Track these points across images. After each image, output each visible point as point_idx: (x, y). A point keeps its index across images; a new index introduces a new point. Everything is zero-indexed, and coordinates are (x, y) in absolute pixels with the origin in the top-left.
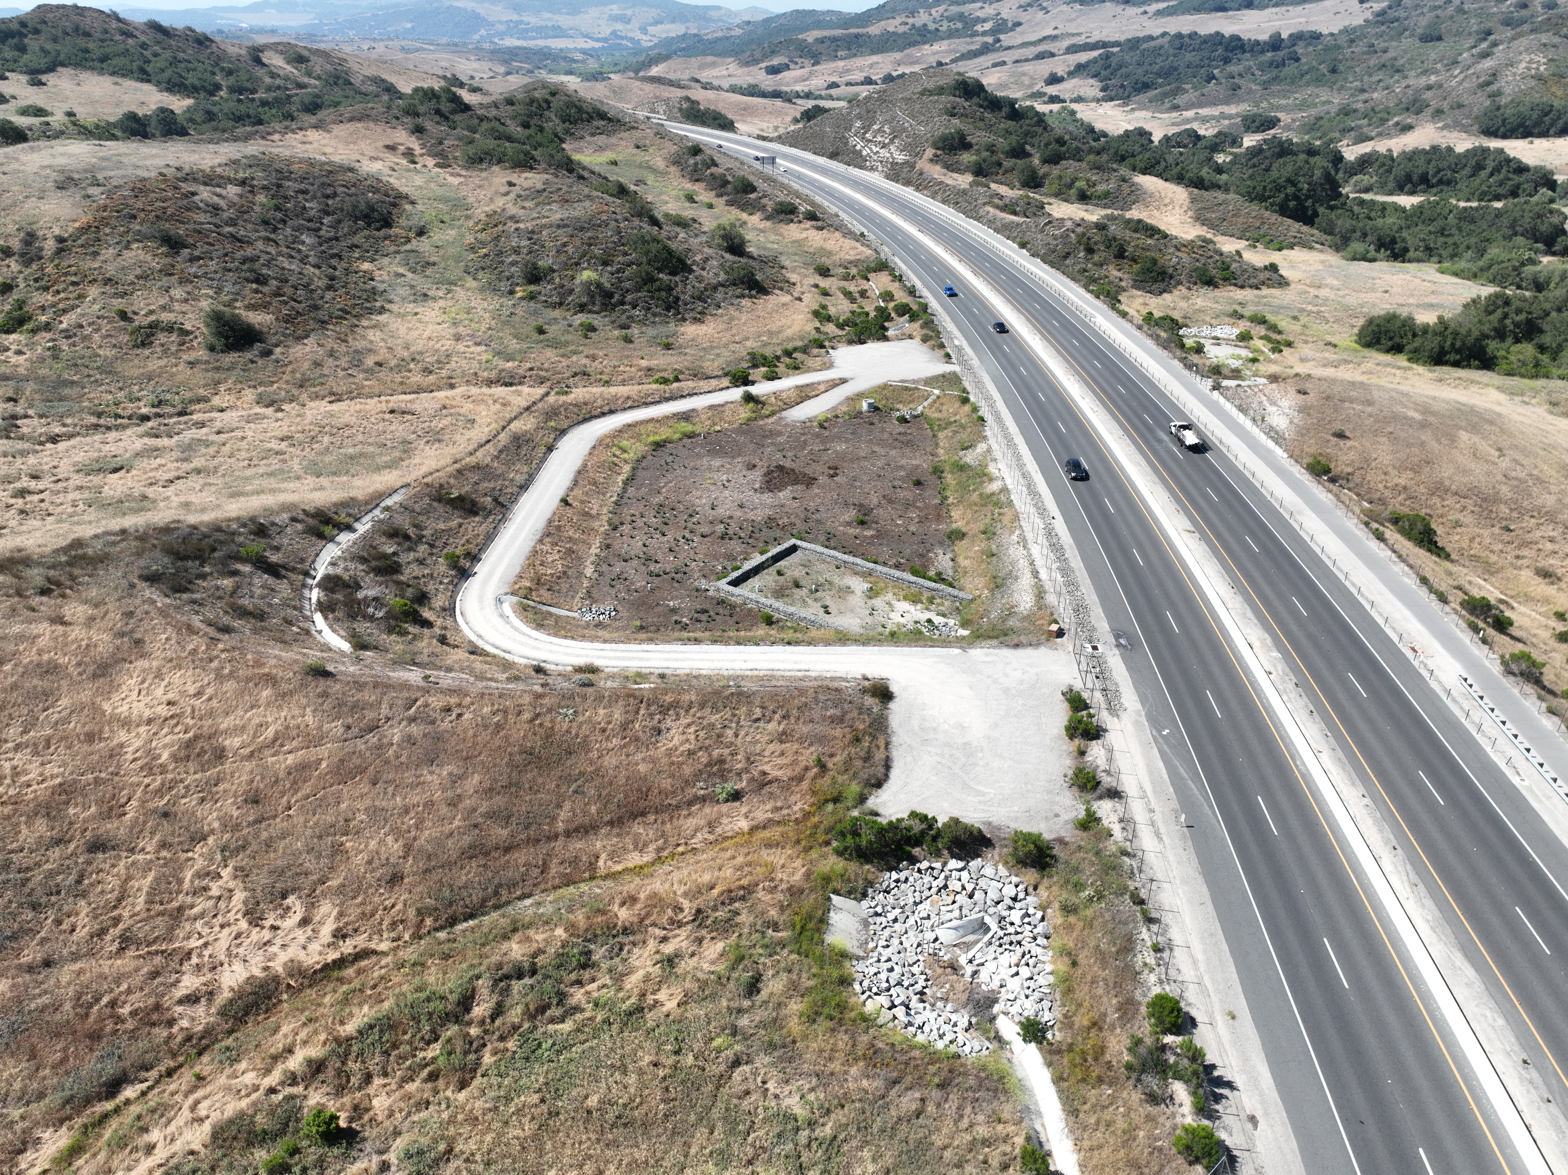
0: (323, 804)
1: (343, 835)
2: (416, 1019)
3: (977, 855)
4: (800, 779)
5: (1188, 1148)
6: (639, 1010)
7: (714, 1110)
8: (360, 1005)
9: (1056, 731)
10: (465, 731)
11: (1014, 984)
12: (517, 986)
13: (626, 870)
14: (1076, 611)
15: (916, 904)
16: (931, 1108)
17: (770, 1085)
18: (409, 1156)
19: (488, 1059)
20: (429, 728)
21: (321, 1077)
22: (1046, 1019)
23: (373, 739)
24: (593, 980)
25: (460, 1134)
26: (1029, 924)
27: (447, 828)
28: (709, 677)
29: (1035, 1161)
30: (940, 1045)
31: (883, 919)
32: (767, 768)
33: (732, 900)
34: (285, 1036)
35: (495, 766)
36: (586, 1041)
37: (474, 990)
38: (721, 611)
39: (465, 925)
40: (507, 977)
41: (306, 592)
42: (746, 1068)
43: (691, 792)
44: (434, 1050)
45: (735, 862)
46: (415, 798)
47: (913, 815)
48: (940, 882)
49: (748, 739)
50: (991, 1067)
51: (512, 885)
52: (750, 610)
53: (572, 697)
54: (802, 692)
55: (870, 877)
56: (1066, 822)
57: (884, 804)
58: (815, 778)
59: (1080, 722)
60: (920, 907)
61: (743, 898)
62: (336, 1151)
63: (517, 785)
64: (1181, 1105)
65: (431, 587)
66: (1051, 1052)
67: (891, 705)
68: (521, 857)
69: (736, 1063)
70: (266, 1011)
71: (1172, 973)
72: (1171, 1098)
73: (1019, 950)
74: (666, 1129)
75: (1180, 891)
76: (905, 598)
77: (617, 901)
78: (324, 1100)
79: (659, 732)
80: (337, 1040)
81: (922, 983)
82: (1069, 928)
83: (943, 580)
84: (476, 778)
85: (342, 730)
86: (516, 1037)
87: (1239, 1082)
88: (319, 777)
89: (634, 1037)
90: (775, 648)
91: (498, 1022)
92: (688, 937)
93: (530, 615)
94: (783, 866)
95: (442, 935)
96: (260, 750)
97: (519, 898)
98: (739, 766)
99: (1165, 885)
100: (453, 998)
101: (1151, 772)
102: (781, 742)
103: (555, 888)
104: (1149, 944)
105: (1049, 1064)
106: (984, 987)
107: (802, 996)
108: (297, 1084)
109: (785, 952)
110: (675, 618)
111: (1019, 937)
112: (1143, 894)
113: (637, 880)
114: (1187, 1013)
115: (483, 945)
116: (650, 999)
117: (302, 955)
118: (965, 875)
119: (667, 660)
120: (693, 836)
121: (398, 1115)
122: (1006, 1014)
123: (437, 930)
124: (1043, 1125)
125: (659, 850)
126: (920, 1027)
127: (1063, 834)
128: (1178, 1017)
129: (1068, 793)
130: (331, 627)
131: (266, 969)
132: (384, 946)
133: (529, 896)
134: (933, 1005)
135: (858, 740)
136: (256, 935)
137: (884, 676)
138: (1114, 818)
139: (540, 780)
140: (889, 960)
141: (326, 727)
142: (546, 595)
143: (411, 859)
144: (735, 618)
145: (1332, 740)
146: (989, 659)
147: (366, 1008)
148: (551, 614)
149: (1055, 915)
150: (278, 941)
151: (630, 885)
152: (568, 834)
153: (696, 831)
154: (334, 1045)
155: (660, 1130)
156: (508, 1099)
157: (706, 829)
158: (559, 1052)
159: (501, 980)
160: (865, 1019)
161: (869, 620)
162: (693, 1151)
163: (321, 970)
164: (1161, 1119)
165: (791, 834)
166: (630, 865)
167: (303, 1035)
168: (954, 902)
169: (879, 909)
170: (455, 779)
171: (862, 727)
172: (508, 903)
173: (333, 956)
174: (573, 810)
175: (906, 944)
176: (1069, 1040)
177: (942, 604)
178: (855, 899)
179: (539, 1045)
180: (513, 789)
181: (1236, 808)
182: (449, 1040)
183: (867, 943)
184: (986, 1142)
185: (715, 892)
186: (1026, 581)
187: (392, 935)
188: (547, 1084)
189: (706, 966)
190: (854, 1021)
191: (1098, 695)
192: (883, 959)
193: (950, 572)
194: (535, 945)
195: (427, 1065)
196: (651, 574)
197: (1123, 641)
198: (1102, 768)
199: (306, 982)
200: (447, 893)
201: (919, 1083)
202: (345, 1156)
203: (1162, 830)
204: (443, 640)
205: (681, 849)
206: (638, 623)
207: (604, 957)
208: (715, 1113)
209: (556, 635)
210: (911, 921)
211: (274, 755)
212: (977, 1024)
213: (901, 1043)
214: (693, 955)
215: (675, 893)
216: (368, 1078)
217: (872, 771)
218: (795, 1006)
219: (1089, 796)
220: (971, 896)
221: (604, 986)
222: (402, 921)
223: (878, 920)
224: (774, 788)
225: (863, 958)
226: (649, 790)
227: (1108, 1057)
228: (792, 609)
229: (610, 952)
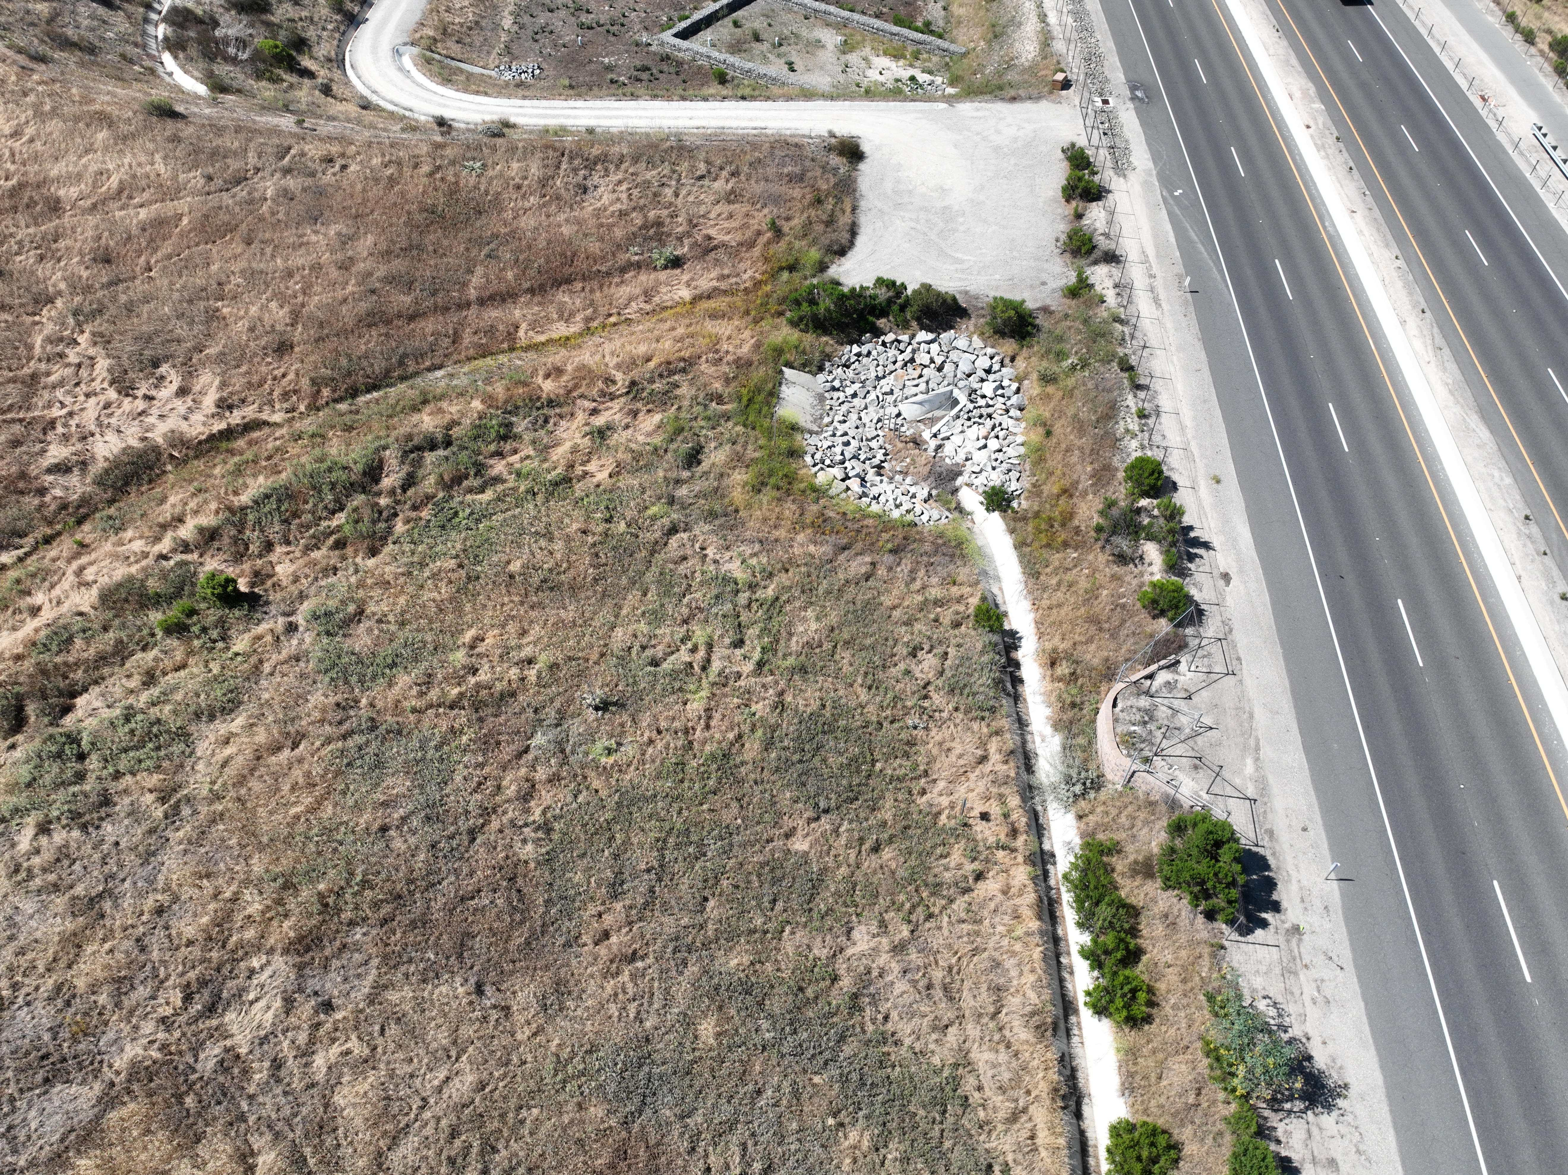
0: (188, 265)
1: (217, 300)
2: (319, 490)
3: (949, 326)
4: (750, 244)
5: (1154, 602)
6: (566, 480)
7: (648, 574)
8: (255, 476)
9: (1051, 193)
10: (352, 186)
11: (981, 457)
12: (430, 457)
13: (550, 341)
14: (1088, 60)
15: (878, 378)
16: (881, 572)
17: (710, 552)
18: (316, 617)
19: (400, 527)
20: (309, 181)
21: (216, 544)
22: (1013, 488)
23: (241, 192)
24: (515, 452)
25: (371, 597)
26: (1003, 396)
27: (340, 294)
28: (648, 135)
29: (989, 619)
30: (896, 514)
31: (841, 394)
32: (712, 232)
33: (672, 373)
34: (174, 506)
35: (391, 225)
36: (508, 510)
37: (381, 461)
38: (665, 68)
39: (369, 396)
40: (419, 448)
41: (151, 29)
42: (685, 536)
43: (623, 258)
44: (340, 519)
45: (674, 333)
46: (299, 259)
47: (880, 281)
48: (907, 356)
49: (691, 199)
50: (950, 533)
51: (420, 356)
52: (700, 67)
53: (479, 148)
54: (755, 146)
55: (828, 349)
56: (1054, 291)
57: (847, 272)
58: (769, 243)
59: (1080, 179)
60: (882, 382)
61: (684, 371)
62: (237, 613)
63: (418, 247)
64: (1150, 564)
65: (311, 33)
66: (1014, 520)
67: (862, 166)
68: (429, 325)
69: (673, 530)
70: (150, 481)
71: (1156, 438)
72: (1141, 558)
73: (989, 423)
74: (595, 592)
75: (1175, 358)
76: (885, 54)
77: (541, 373)
78: (222, 567)
79: (585, 190)
80: (230, 509)
81: (880, 456)
82: (1046, 398)
83: (932, 33)
84: (371, 238)
85: (202, 181)
86: (430, 506)
87: (1216, 543)
88: (181, 236)
89: (559, 507)
90: (726, 104)
91: (410, 492)
92: (621, 410)
93: (435, 68)
94: (729, 338)
95: (343, 407)
96: (104, 202)
97: (429, 370)
98: (680, 229)
99: (1158, 352)
100: (359, 468)
101: (1156, 236)
102: (729, 202)
103: (469, 359)
104: (1134, 410)
105: (1012, 531)
106: (948, 461)
107: (747, 467)
108: (192, 551)
109: (730, 424)
110: (610, 76)
111: (990, 410)
112: (1133, 360)
113: (563, 352)
114: (1168, 478)
115: (390, 416)
116: (579, 470)
117: (184, 426)
118: (935, 347)
119: (598, 117)
120: (626, 306)
121: (304, 581)
122: (969, 485)
123: (336, 401)
124: (1001, 589)
125: (588, 320)
126: (874, 498)
127: (1048, 302)
128: (1158, 479)
129: (1059, 260)
130: (182, 67)
131: (144, 439)
132: (277, 417)
133: (440, 367)
134: (891, 479)
135: (819, 201)
136: (127, 404)
137: (854, 133)
138: (1109, 283)
139: (446, 243)
140: (845, 434)
141: (182, 177)
142: (455, 49)
143: (300, 328)
144: (682, 77)
145: (1369, 199)
146: (979, 114)
147: (261, 479)
148: (462, 71)
149: (1032, 387)
150: (155, 411)
151: (556, 357)
152: (482, 302)
153: (630, 300)
154: (227, 514)
155: (590, 593)
156: (422, 565)
157: (642, 299)
158: (478, 521)
159: (412, 452)
160: (815, 489)
161: (842, 78)
162: (624, 612)
163: (207, 441)
164: (1128, 578)
165: (739, 304)
166: (555, 335)
167: (192, 505)
168: (921, 376)
169: (837, 384)
170: (345, 240)
171: (825, 187)
172: (416, 374)
173: (219, 426)
174: (486, 275)
175: (866, 419)
176: (1036, 508)
177: (930, 60)
178: (810, 372)
179: (456, 514)
180: (415, 252)
181: (1248, 272)
182: (355, 510)
183: (821, 418)
184: (938, 603)
185: (652, 364)
186: (1031, 26)
187: (285, 405)
188: (465, 550)
189: (641, 438)
190: (804, 491)
191: (1103, 152)
192: (838, 433)
193: (941, 23)
194: (448, 417)
195: (332, 533)
196: (582, 26)
197: (1139, 94)
198: (1101, 231)
199: (191, 453)
200: (344, 362)
201: (871, 548)
202: (249, 618)
203: (1162, 296)
204: (327, 90)
205: (613, 319)
206: (567, 82)
207: (527, 429)
208: (649, 577)
209: (466, 91)
210: (872, 396)
211: (122, 208)
212: (938, 495)
213: (854, 512)
214: (627, 427)
215: (607, 365)
216: (269, 546)
217: (834, 236)
218: (739, 477)
219: (1083, 262)
220: (940, 369)
221: (528, 457)
222: (295, 392)
223: (836, 395)
224: (721, 254)
225: (817, 433)
226: (574, 254)
227: (1076, 522)
228: (749, 65)
229: (534, 424)
